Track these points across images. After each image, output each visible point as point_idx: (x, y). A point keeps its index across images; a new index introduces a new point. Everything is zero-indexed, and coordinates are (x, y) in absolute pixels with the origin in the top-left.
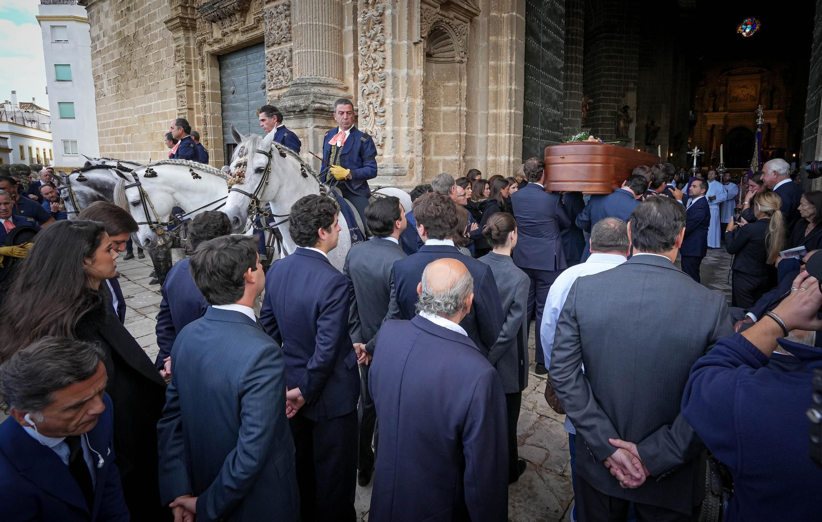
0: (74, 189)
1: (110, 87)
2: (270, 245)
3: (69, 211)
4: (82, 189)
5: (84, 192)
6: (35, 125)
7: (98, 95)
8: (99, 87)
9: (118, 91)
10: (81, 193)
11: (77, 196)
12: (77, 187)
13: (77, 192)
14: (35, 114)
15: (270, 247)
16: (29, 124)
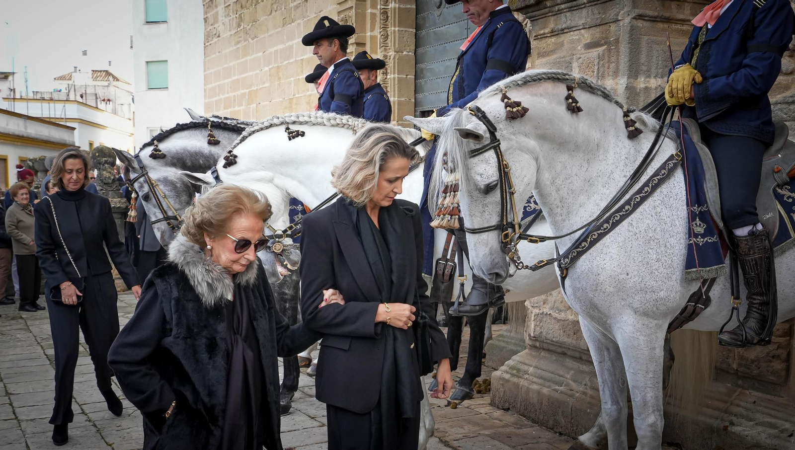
0: (153, 175)
1: (227, 20)
2: (449, 257)
3: (153, 219)
4: (165, 174)
5: (169, 178)
6: (110, 106)
7: (208, 37)
8: (211, 21)
9: (239, 26)
10: (166, 181)
11: (161, 189)
12: (159, 172)
13: (159, 180)
14: (112, 89)
15: (447, 260)
16: (102, 105)
